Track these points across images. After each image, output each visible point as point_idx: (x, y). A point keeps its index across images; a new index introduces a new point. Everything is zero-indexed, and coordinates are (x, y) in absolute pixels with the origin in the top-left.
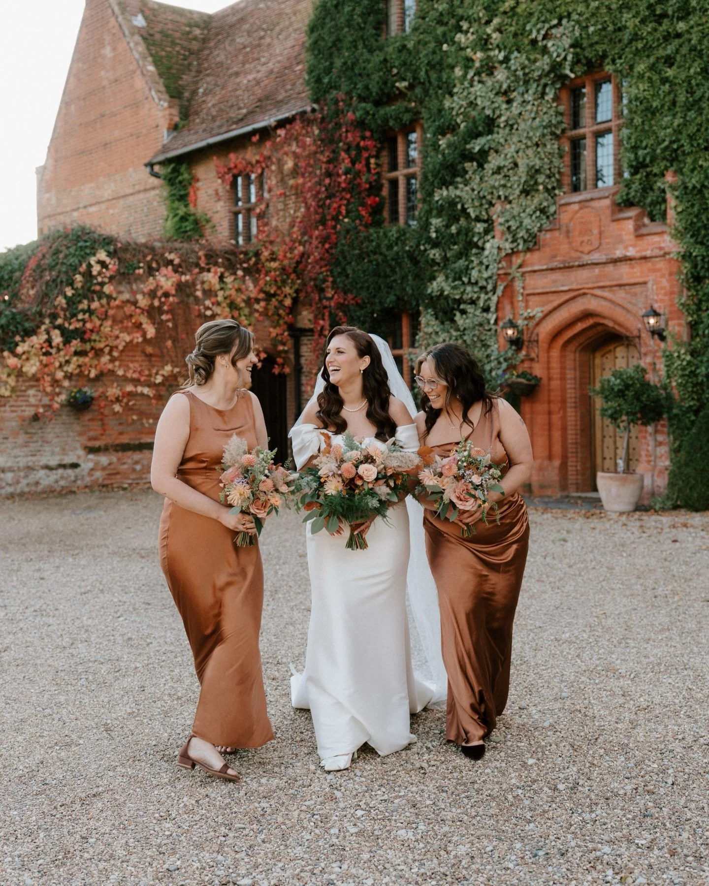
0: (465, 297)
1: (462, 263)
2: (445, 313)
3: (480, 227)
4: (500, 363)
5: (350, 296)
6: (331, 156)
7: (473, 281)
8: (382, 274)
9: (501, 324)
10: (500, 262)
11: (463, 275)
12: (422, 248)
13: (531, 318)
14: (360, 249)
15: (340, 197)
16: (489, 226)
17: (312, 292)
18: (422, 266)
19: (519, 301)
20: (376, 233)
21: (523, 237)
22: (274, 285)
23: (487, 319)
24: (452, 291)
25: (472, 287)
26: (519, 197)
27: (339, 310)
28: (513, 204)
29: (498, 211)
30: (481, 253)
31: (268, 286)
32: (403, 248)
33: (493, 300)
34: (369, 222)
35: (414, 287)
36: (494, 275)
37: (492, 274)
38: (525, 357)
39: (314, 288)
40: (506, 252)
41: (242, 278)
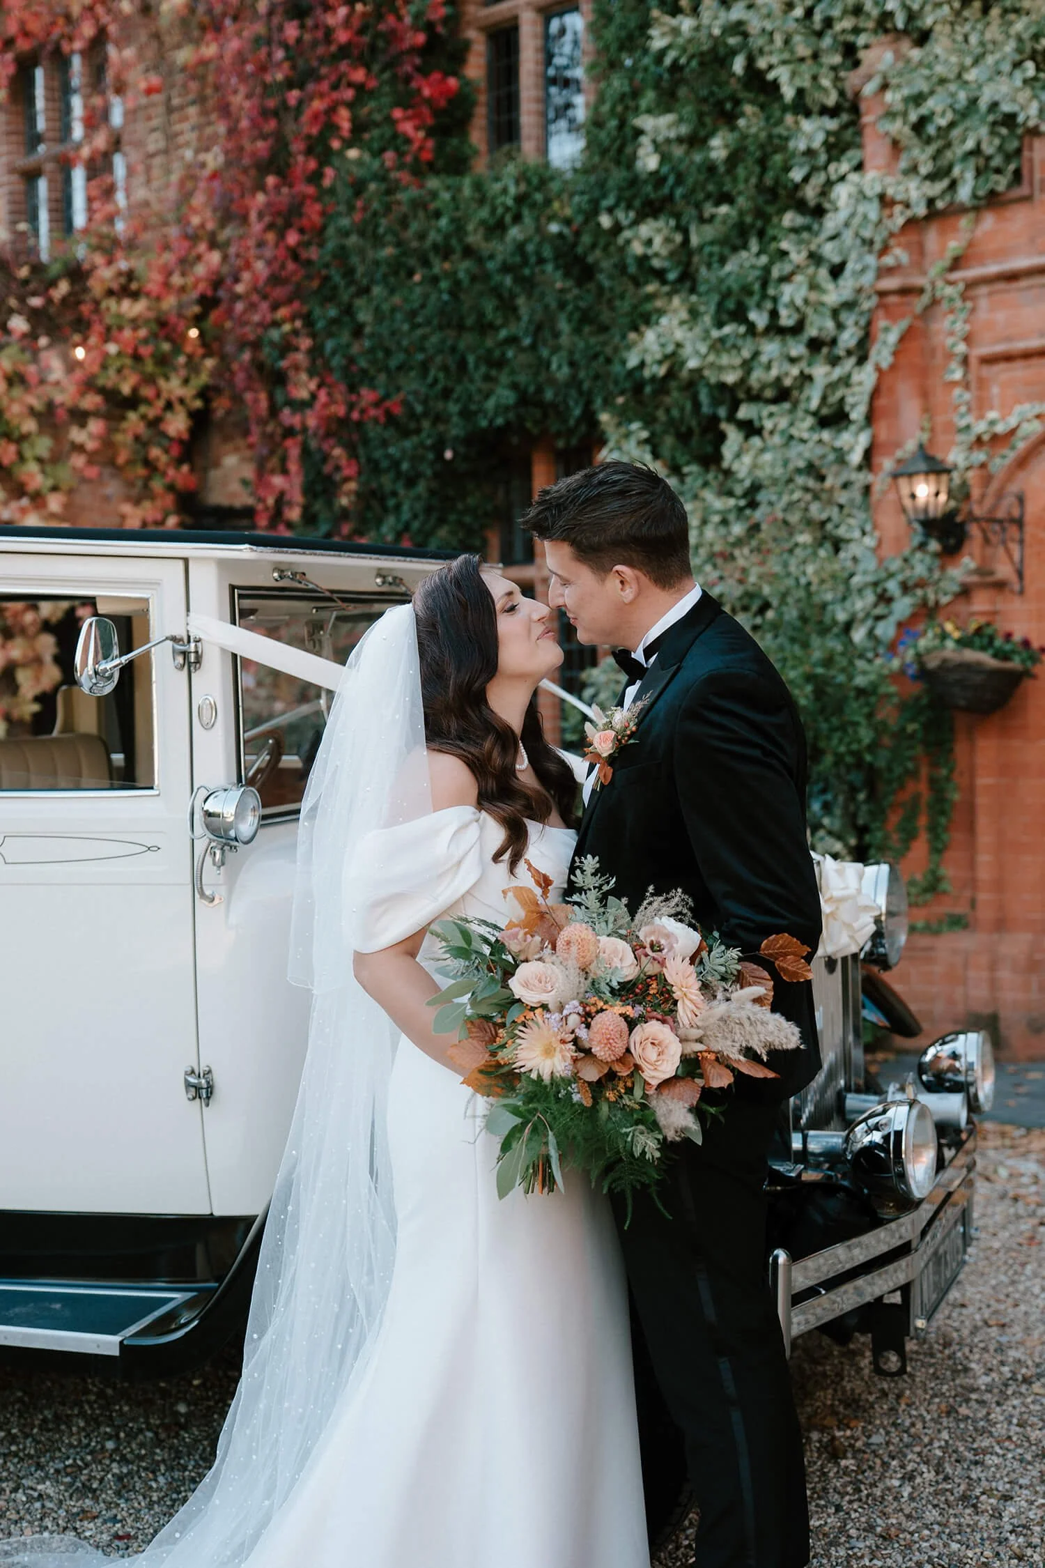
0: (757, 376)
1: (747, 261)
2: (684, 437)
3: (812, 132)
4: (885, 598)
5: (367, 395)
7: (787, 318)
8: (470, 321)
9: (887, 464)
10: (885, 250)
11: (751, 302)
12: (605, 221)
13: (997, 440)
14: (399, 244)
15: (333, 78)
16: (844, 127)
17: (249, 388)
18: (607, 283)
19: (954, 384)
20: (448, 188)
21: (976, 152)
22: (133, 368)
23: (835, 450)
24: (711, 358)
25: (784, 343)
26: (958, 13)
27: (332, 441)
28: (936, 40)
29: (878, 72)
30: (816, 227)
31: (112, 372)
32: (539, 229)
33: (860, 384)
34: (427, 156)
35: (577, 356)
36: (863, 295)
37: (859, 291)
38: (974, 579)
39: (254, 373)
40: (909, 213)
41: (25, 342)
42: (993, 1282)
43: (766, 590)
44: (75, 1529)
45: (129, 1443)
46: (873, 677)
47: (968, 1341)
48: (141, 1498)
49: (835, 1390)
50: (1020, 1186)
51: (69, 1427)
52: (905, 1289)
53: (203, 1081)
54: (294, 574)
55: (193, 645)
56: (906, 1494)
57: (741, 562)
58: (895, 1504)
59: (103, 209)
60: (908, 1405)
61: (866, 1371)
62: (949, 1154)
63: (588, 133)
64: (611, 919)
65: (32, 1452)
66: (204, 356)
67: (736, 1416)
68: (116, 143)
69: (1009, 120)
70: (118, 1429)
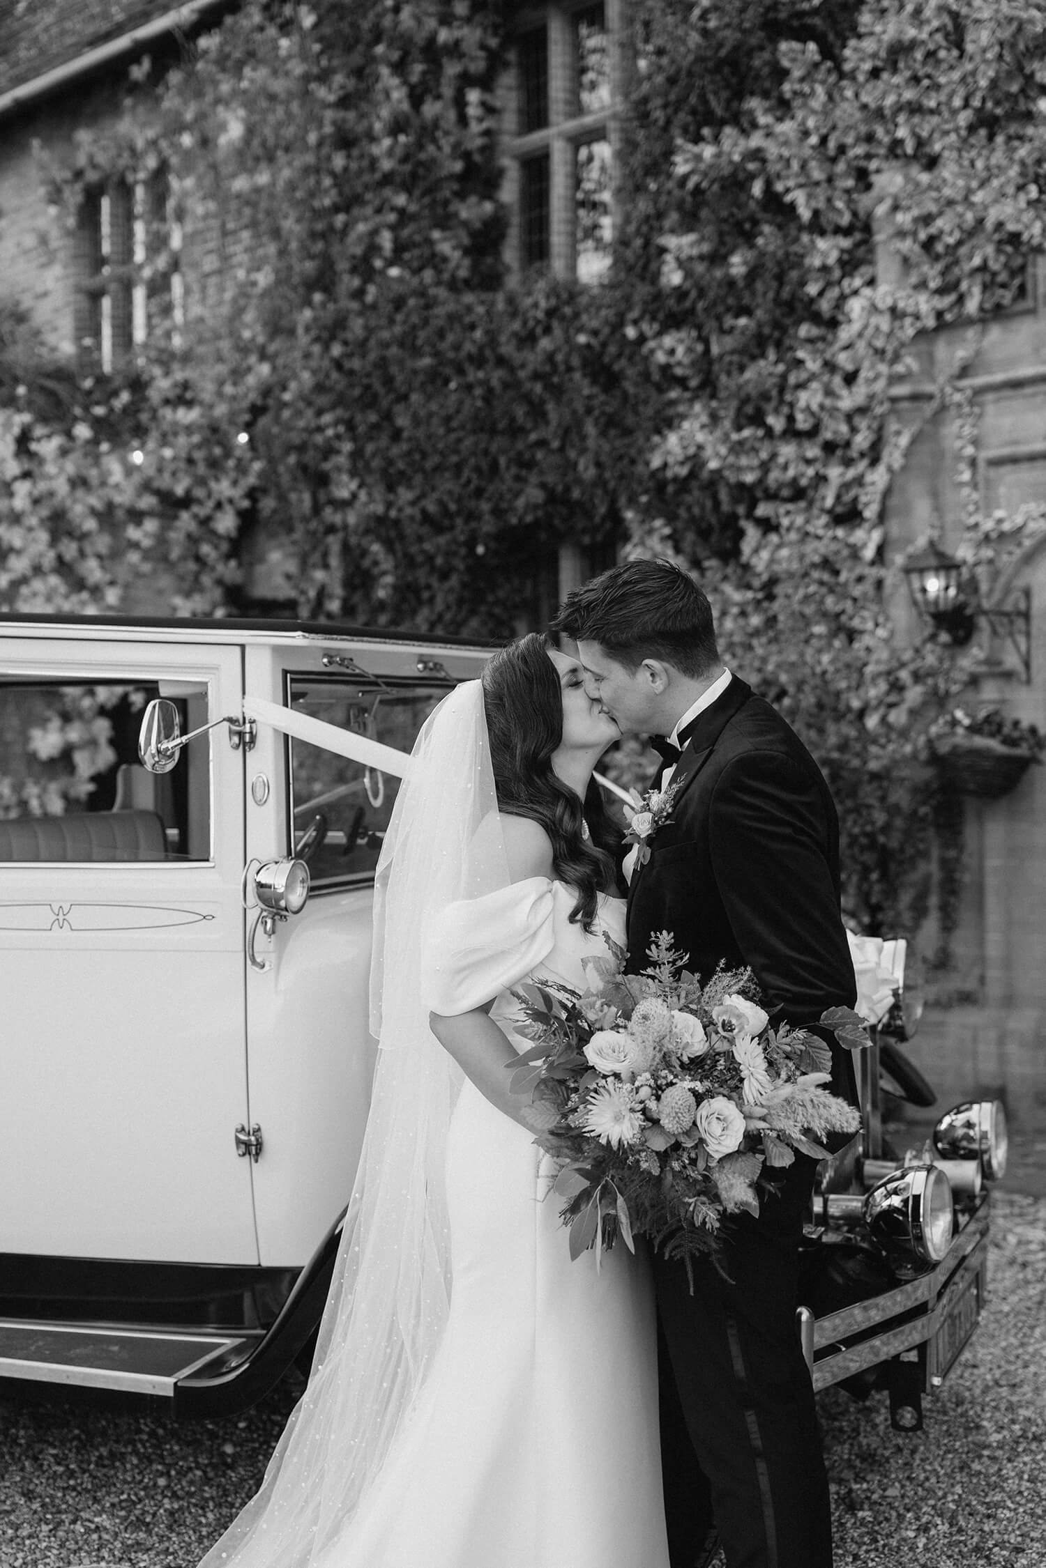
0: (774, 476)
1: (764, 369)
2: (704, 534)
3: (827, 250)
4: (897, 687)
5: (404, 495)
6: (351, 84)
7: (803, 422)
8: (501, 425)
9: (899, 560)
10: (896, 358)
11: (769, 407)
12: (631, 332)
13: (1003, 538)
14: (436, 354)
15: (377, 202)
16: (857, 245)
17: (294, 489)
18: (631, 390)
19: (962, 484)
20: (482, 303)
21: (983, 268)
22: (186, 472)
23: (848, 545)
24: (731, 459)
25: (800, 445)
26: (965, 140)
27: (370, 538)
28: (944, 166)
29: (889, 195)
30: (830, 337)
31: (167, 475)
32: (568, 340)
33: (873, 484)
34: (463, 273)
35: (603, 458)
36: (875, 402)
37: (871, 397)
38: (983, 669)
39: (299, 474)
40: (919, 325)
41: (89, 448)
42: (1004, 1344)
43: (783, 678)
44: (130, 1560)
45: (179, 1480)
46: (885, 762)
47: (980, 1400)
48: (191, 1532)
49: (852, 1445)
50: (1029, 1252)
51: (123, 1464)
52: (922, 1348)
53: (253, 1138)
54: (343, 660)
55: (248, 726)
56: (921, 1545)
57: (760, 651)
58: (911, 1554)
59: (162, 325)
60: (922, 1460)
61: (882, 1428)
62: (963, 1219)
63: (615, 252)
64: (683, 995)
65: (89, 1487)
66: (252, 460)
67: (761, 1467)
68: (175, 265)
69: (1015, 238)
70: (169, 1466)
